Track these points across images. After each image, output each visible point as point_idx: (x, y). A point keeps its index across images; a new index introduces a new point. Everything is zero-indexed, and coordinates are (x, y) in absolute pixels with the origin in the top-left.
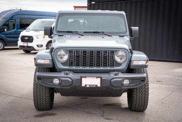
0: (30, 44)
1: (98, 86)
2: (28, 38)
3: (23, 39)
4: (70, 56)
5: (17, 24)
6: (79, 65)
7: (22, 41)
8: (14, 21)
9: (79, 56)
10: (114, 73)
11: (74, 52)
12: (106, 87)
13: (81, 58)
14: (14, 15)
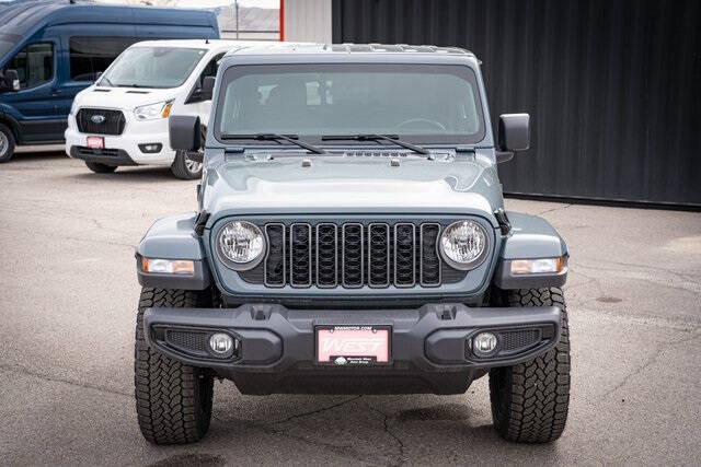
0: (112, 142)
1: (379, 360)
2: (103, 118)
3: (86, 121)
4: (272, 246)
5: (58, 59)
6: (305, 280)
7: (80, 131)
8: (48, 45)
9: (305, 247)
10: (439, 308)
11: (288, 229)
12: (411, 362)
13: (314, 251)
14: (46, 26)
